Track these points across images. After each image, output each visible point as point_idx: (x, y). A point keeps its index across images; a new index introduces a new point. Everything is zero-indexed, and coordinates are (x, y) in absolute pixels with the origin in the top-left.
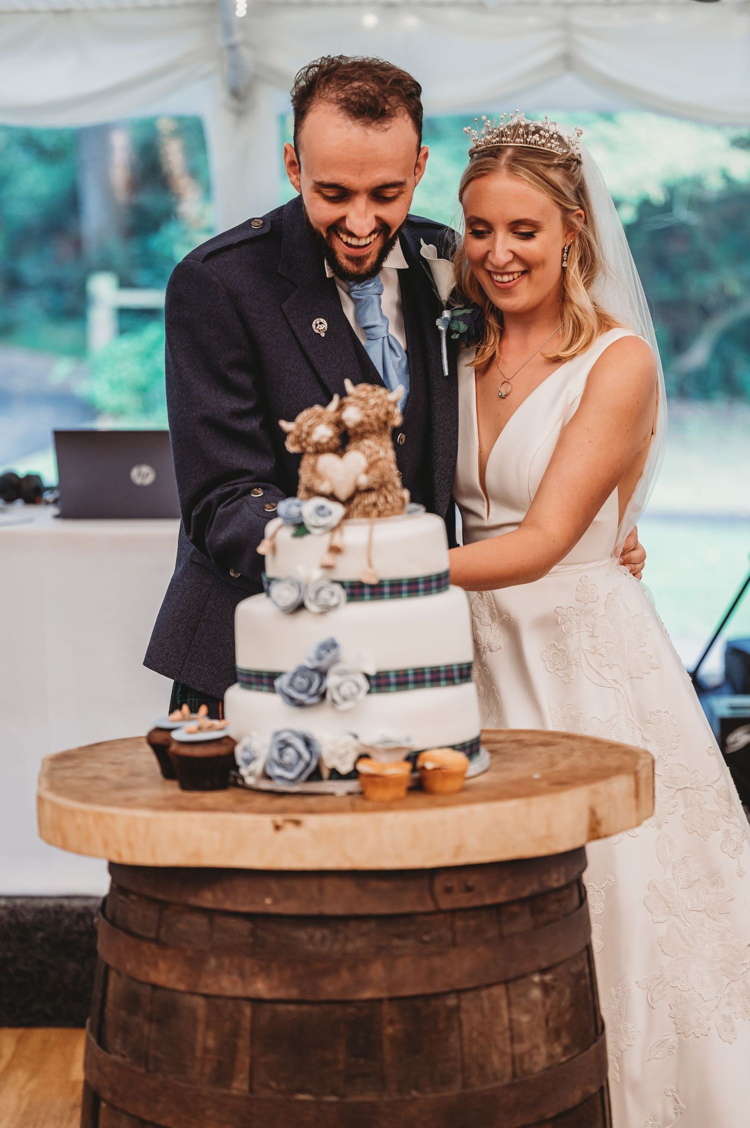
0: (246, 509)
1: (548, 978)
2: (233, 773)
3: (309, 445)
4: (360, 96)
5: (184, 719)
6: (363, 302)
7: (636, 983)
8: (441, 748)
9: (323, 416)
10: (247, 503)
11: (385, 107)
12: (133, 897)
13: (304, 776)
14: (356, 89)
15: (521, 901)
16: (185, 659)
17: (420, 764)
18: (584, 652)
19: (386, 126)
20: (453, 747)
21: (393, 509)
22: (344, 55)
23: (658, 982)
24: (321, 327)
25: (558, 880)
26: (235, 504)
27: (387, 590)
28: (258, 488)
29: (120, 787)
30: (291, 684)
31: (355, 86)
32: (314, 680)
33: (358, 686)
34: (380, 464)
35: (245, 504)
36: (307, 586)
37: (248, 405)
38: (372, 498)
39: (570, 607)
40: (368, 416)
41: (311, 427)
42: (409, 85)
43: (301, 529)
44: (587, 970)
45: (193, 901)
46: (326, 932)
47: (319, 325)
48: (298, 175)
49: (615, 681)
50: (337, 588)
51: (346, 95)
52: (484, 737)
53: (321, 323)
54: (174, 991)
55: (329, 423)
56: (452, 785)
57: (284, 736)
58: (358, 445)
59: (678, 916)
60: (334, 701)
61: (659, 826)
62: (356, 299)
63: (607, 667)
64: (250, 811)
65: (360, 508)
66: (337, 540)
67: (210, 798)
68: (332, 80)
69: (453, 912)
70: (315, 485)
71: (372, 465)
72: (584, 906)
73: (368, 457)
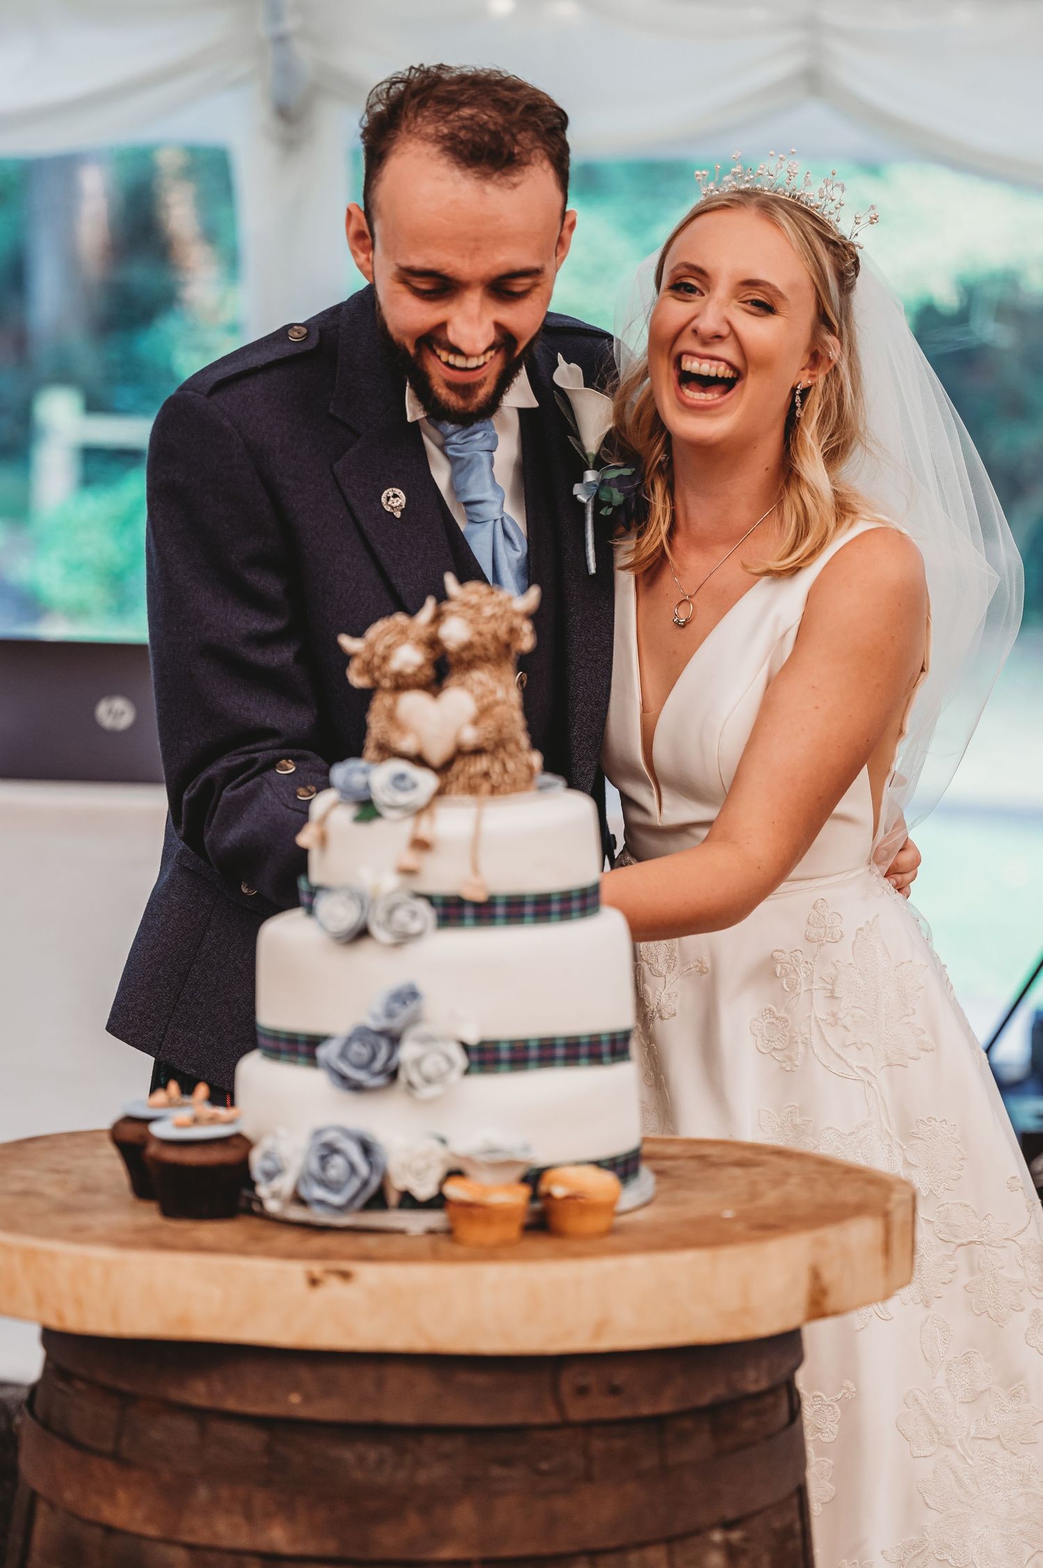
0: (267, 794)
1: (736, 1536)
2: (246, 1193)
3: (385, 676)
4: (473, 130)
5: (171, 1104)
6: (465, 463)
7: (882, 1553)
8: (578, 1164)
9: (409, 632)
10: (269, 783)
11: (514, 149)
12: (80, 1385)
13: (360, 1202)
14: (467, 119)
15: (696, 1413)
16: (169, 1023)
17: (543, 1188)
18: (817, 1022)
19: (515, 180)
20: (598, 1164)
21: (514, 782)
22: (445, 64)
23: (916, 1552)
24: (396, 503)
25: (757, 1381)
26: (250, 784)
27: (500, 910)
28: (287, 759)
29: (64, 1209)
30: (343, 1055)
31: (464, 114)
32: (380, 1048)
33: (450, 1061)
34: (498, 710)
35: (266, 785)
36: (373, 901)
37: (274, 625)
38: (482, 764)
39: (796, 951)
40: (480, 634)
41: (390, 648)
42: (550, 114)
43: (367, 809)
44: (798, 1526)
45: (175, 1394)
46: (386, 1451)
47: (392, 499)
48: (368, 254)
49: (865, 1069)
50: (422, 907)
51: (451, 130)
52: (647, 1149)
53: (395, 496)
54: (140, 1537)
55: (419, 642)
56: (594, 1223)
57: (330, 1136)
58: (463, 678)
59: (950, 1446)
60: (410, 1084)
61: (927, 1302)
62: (453, 456)
63: (854, 1047)
64: (270, 1254)
65: (462, 780)
66: (425, 829)
67: (207, 1231)
68: (428, 105)
69: (589, 1426)
70: (391, 740)
71: (484, 712)
72: (797, 1424)
73: (479, 699)
